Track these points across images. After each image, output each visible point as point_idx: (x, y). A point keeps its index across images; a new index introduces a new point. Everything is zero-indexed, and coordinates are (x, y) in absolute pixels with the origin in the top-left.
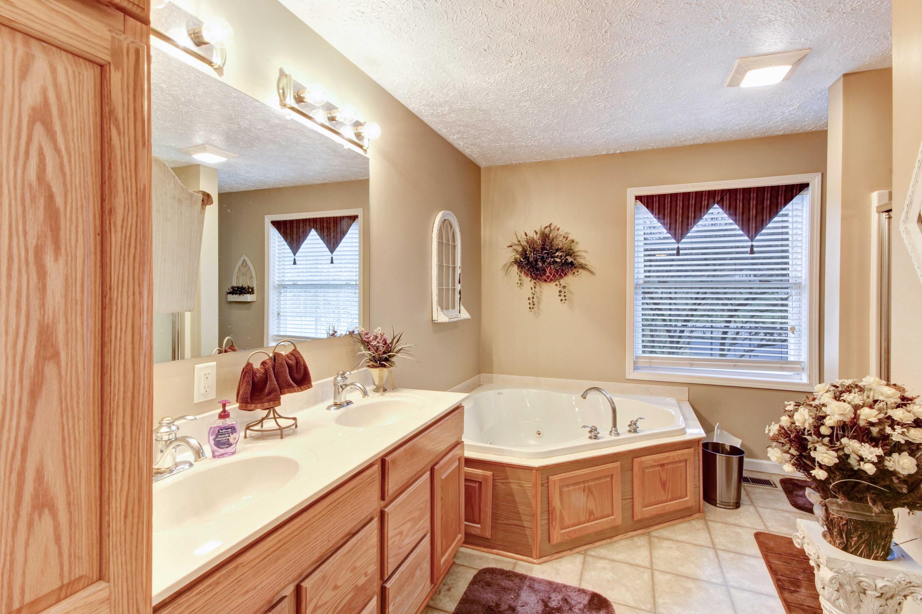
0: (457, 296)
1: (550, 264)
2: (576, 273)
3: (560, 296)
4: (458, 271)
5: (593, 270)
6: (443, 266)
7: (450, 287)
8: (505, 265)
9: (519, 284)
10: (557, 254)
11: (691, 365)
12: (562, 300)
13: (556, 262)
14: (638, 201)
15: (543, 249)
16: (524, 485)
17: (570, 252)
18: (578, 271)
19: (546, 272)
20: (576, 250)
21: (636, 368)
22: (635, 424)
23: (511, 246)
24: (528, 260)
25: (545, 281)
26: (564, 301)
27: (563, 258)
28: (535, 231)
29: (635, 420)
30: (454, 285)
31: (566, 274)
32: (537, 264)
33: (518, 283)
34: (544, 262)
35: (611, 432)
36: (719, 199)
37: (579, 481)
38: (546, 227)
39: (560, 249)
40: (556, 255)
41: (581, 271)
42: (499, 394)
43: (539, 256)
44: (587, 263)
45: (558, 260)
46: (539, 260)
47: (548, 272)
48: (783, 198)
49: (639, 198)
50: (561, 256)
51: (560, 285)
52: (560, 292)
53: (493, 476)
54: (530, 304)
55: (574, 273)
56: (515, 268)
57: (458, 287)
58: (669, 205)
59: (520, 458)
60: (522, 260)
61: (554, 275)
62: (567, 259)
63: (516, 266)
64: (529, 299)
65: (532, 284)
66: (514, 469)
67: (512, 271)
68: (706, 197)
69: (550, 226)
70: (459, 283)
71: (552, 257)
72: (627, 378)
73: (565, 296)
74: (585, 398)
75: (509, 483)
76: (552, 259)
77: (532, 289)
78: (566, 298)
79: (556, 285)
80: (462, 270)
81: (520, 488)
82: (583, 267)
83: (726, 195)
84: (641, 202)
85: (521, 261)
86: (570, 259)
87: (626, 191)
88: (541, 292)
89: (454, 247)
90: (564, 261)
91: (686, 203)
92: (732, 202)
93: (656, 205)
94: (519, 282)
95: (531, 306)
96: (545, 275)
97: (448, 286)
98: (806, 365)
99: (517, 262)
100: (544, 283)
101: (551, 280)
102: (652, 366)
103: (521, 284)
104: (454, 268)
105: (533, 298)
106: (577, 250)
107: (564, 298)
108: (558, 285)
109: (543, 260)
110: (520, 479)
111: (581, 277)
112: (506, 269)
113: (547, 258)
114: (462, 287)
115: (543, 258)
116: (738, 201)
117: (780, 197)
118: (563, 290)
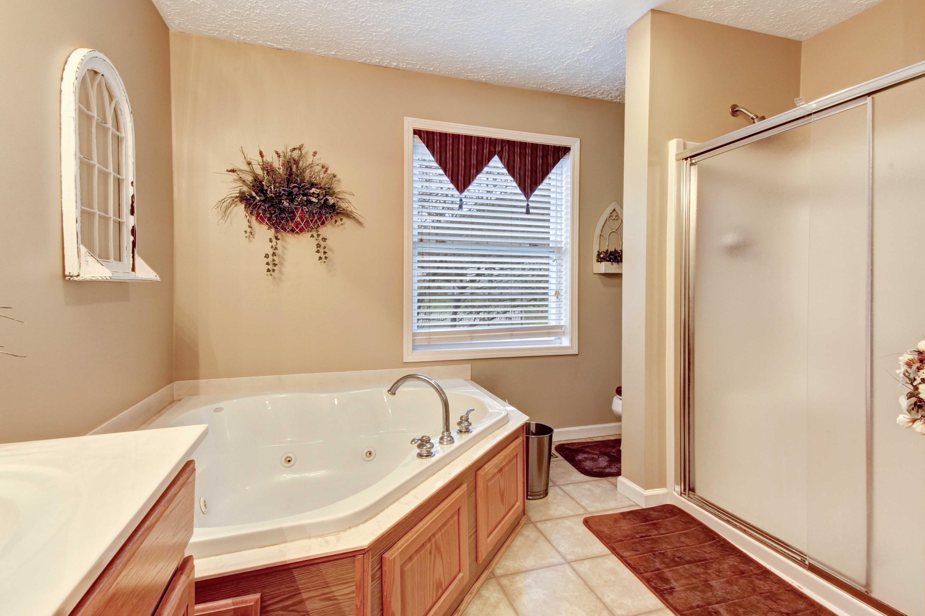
0: (128, 239)
1: (301, 204)
2: (339, 222)
3: (318, 252)
4: (129, 191)
5: (361, 220)
6: (90, 167)
7: (111, 214)
8: (223, 201)
9: (248, 234)
10: (313, 190)
11: (472, 338)
12: (320, 258)
13: (311, 202)
14: (416, 136)
15: (289, 181)
16: (336, 594)
17: (329, 192)
18: (341, 220)
19: (295, 216)
20: (336, 190)
21: (414, 348)
22: (467, 420)
23: (233, 171)
24: (265, 194)
25: (293, 231)
26: (323, 259)
27: (321, 197)
28: (277, 153)
29: (464, 414)
30: (119, 213)
31: (323, 223)
32: (280, 202)
33: (246, 232)
34: (292, 201)
35: (442, 439)
36: (500, 149)
37: (423, 542)
38: (294, 149)
39: (316, 185)
40: (311, 191)
41: (345, 220)
42: (217, 410)
43: (283, 190)
44: (354, 210)
45: (314, 200)
46: (284, 197)
47: (298, 215)
48: (552, 158)
49: (417, 132)
50: (318, 194)
51: (318, 235)
52: (318, 246)
53: (262, 602)
54: (268, 264)
55: (336, 221)
56: (241, 208)
57: (130, 221)
58: (451, 147)
59: (321, 536)
60: (254, 194)
61: (307, 222)
62: (327, 200)
63: (243, 206)
64: (267, 256)
65: (271, 233)
66: (313, 568)
67: (234, 212)
68: (488, 145)
69: (300, 149)
70: (132, 213)
71: (304, 195)
72: (405, 361)
73: (325, 253)
74: (394, 394)
75: (302, 601)
76: (305, 198)
77: (271, 241)
78: (327, 255)
79: (312, 236)
80: (138, 190)
81: (327, 603)
82: (348, 215)
83: (505, 145)
84: (421, 138)
85: (252, 197)
86: (331, 201)
87: (403, 120)
88: (284, 247)
89: (118, 141)
90: (322, 201)
91: (468, 148)
92: (510, 155)
93: (437, 145)
94: (249, 230)
95: (270, 267)
96: (292, 220)
97: (106, 211)
98: (568, 330)
99: (243, 198)
100: (289, 235)
101: (302, 230)
102: (431, 343)
103: (251, 233)
104: (119, 183)
105: (274, 254)
106: (339, 190)
107: (323, 256)
108: (315, 235)
109: (291, 197)
110: (327, 585)
111: (345, 228)
112: (223, 209)
113: (296, 195)
114: (138, 220)
115: (290, 194)
116: (516, 155)
117: (549, 157)
118: (323, 244)
